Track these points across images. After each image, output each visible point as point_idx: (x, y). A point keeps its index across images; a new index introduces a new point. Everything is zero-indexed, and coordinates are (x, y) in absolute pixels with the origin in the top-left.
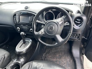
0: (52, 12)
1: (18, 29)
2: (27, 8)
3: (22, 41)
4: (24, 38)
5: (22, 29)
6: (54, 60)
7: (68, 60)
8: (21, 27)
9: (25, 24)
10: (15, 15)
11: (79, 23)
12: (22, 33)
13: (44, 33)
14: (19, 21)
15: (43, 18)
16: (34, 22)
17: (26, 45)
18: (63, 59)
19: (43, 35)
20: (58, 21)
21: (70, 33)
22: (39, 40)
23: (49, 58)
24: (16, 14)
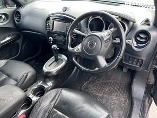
1: (51, 40)
2: (65, 9)
3: (53, 57)
4: (57, 53)
5: (55, 40)
6: (99, 95)
7: (123, 100)
8: (55, 37)
9: (60, 34)
11: (143, 40)
12: (54, 46)
14: (53, 29)
16: (69, 32)
17: (59, 64)
18: (114, 97)
22: (73, 59)
23: (92, 90)
24: (49, 18)
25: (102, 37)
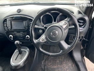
0: (50, 14)
1: (11, 37)
2: (19, 11)
4: (20, 47)
5: (16, 36)
6: (55, 67)
7: (70, 65)
8: (15, 34)
9: (19, 31)
10: (5, 20)
13: (46, 40)
14: (11, 28)
15: (41, 22)
16: (32, 28)
18: (65, 65)
19: (45, 42)
20: (61, 25)
21: (77, 37)
23: (49, 65)
25: (62, 26)
